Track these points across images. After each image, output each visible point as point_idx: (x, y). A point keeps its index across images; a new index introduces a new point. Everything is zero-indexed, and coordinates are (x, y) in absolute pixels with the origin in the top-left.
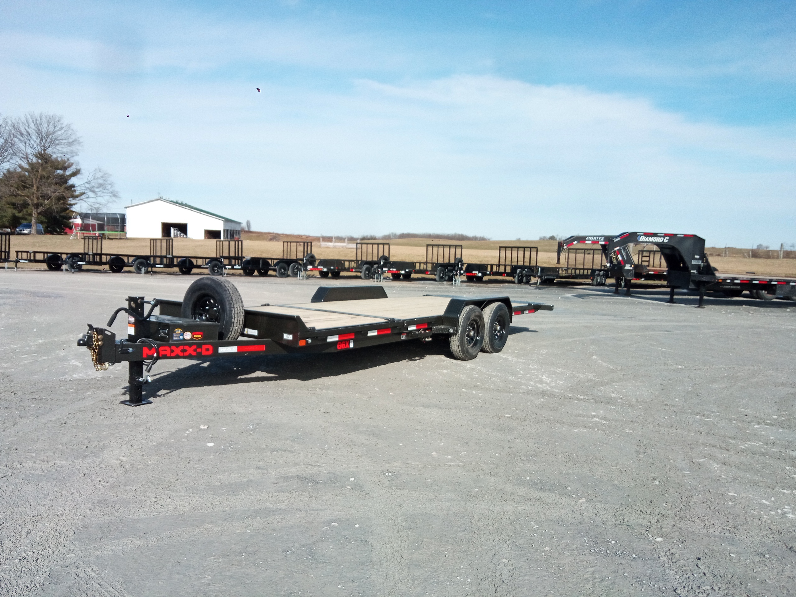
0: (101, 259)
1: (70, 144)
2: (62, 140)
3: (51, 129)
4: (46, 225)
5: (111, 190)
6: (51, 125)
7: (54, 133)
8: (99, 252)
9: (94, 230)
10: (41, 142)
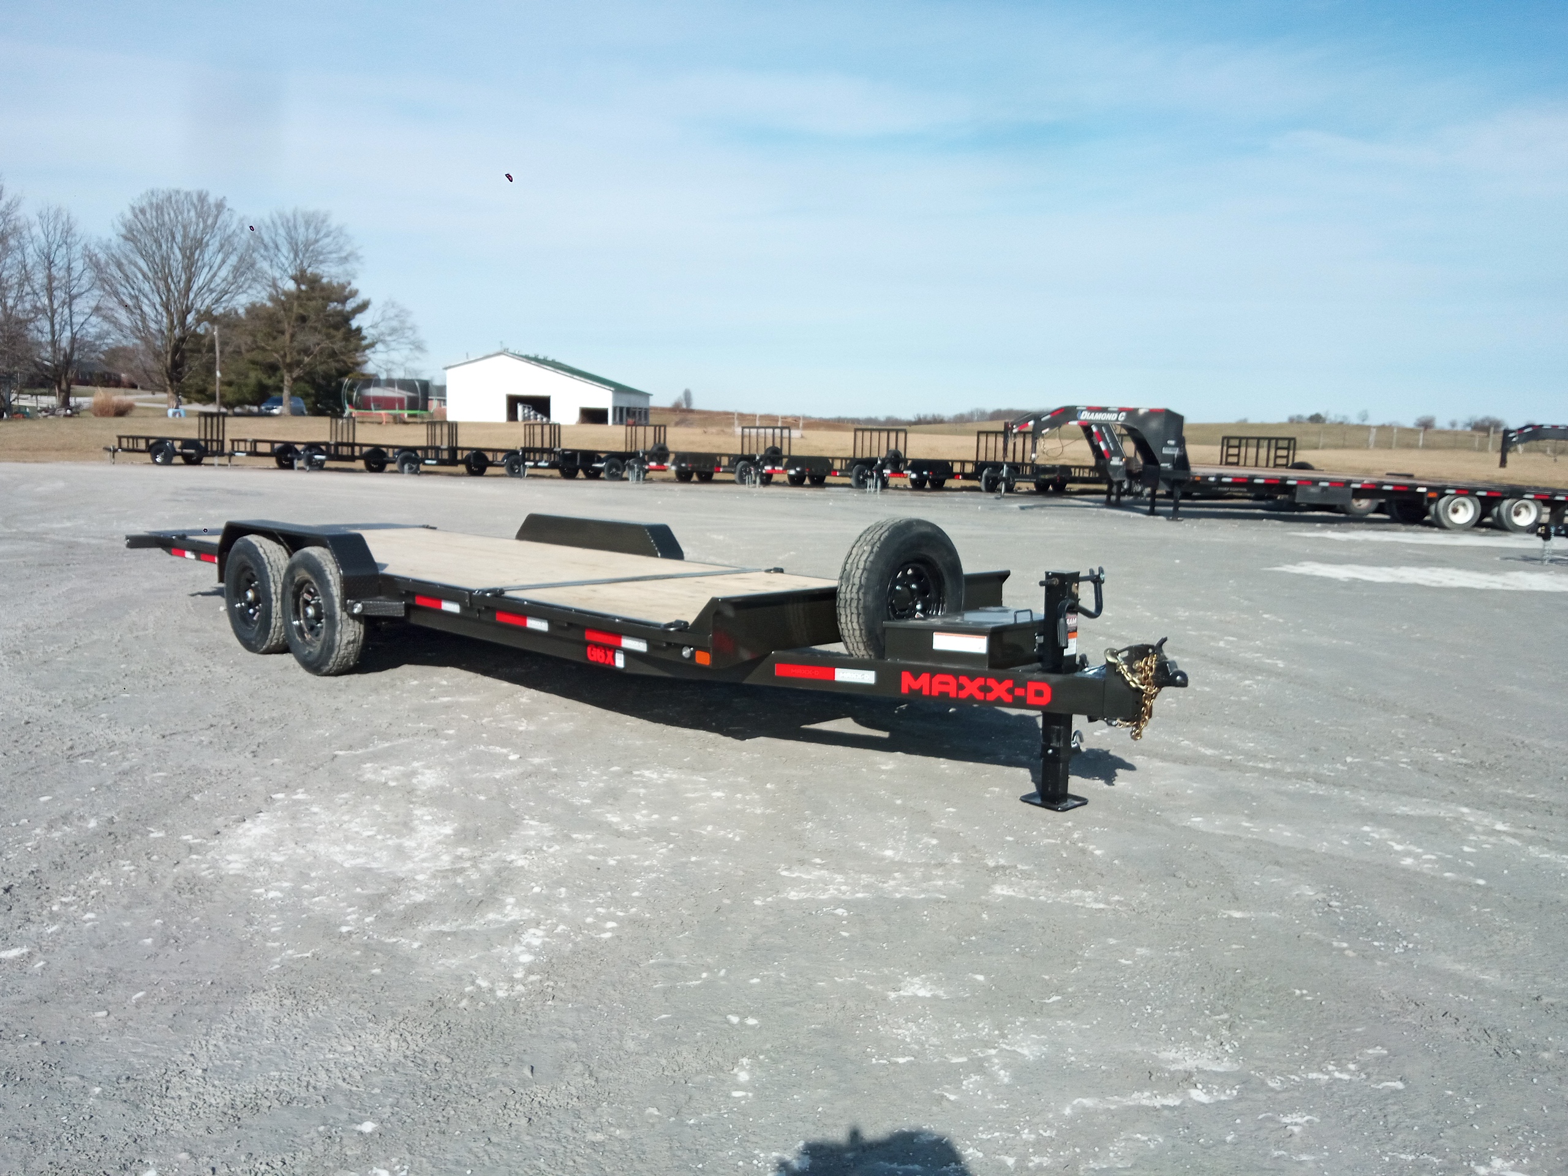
0: (353, 451)
1: (345, 260)
2: (330, 253)
3: (312, 236)
4: (313, 399)
5: (412, 338)
6: (311, 230)
7: (317, 241)
8: (351, 441)
9: (402, 408)
10: (295, 259)
